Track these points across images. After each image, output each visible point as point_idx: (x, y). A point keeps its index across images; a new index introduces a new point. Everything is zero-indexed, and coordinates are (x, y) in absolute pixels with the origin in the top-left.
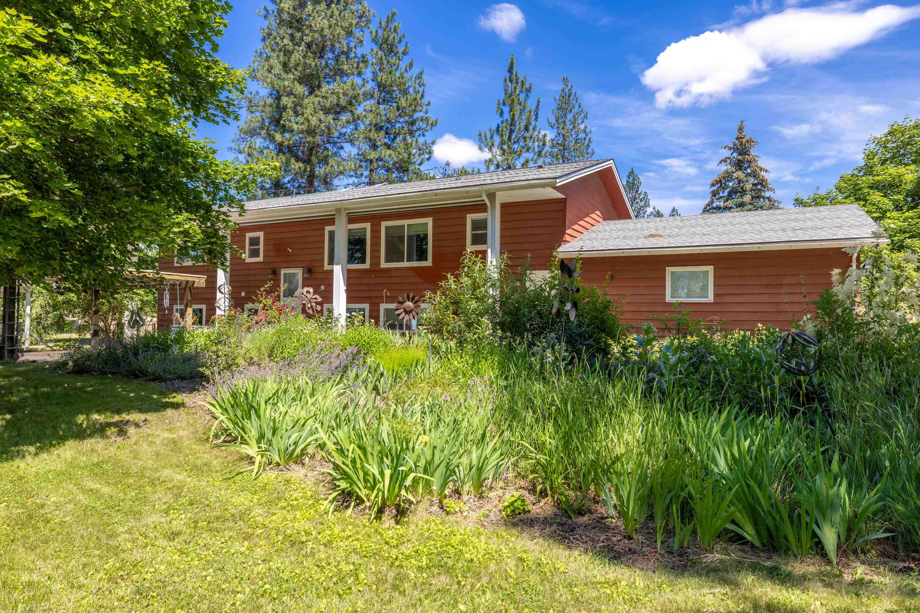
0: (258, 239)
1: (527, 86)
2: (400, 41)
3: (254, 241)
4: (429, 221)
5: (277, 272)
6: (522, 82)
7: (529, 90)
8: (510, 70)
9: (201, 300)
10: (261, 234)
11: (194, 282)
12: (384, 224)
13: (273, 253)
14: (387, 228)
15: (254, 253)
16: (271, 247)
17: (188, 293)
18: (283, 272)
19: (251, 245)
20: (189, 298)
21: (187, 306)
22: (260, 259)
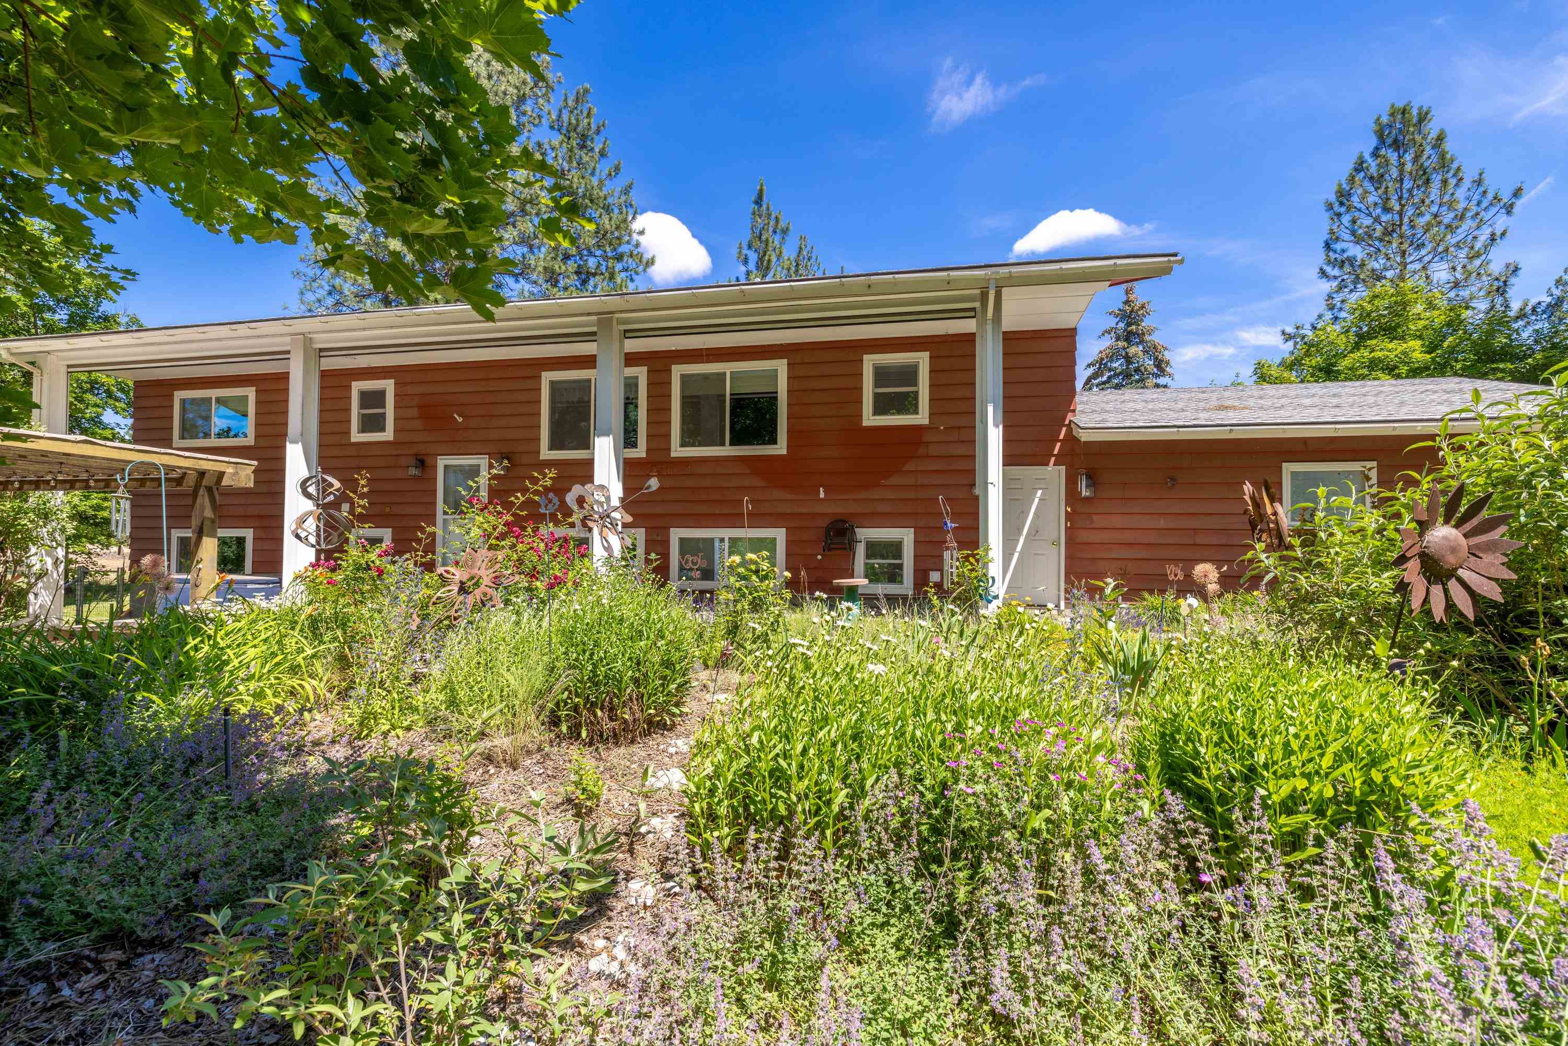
0: (381, 394)
1: (782, 224)
2: (598, 132)
3: (373, 399)
4: (781, 367)
5: (429, 461)
6: (777, 219)
7: (785, 231)
8: (759, 201)
9: (242, 520)
10: (389, 386)
11: (222, 474)
12: (678, 371)
13: (418, 424)
14: (685, 379)
15: (373, 423)
16: (414, 412)
17: (203, 500)
18: (442, 462)
19: (363, 406)
20: (209, 513)
21: (200, 533)
22: (388, 435)
